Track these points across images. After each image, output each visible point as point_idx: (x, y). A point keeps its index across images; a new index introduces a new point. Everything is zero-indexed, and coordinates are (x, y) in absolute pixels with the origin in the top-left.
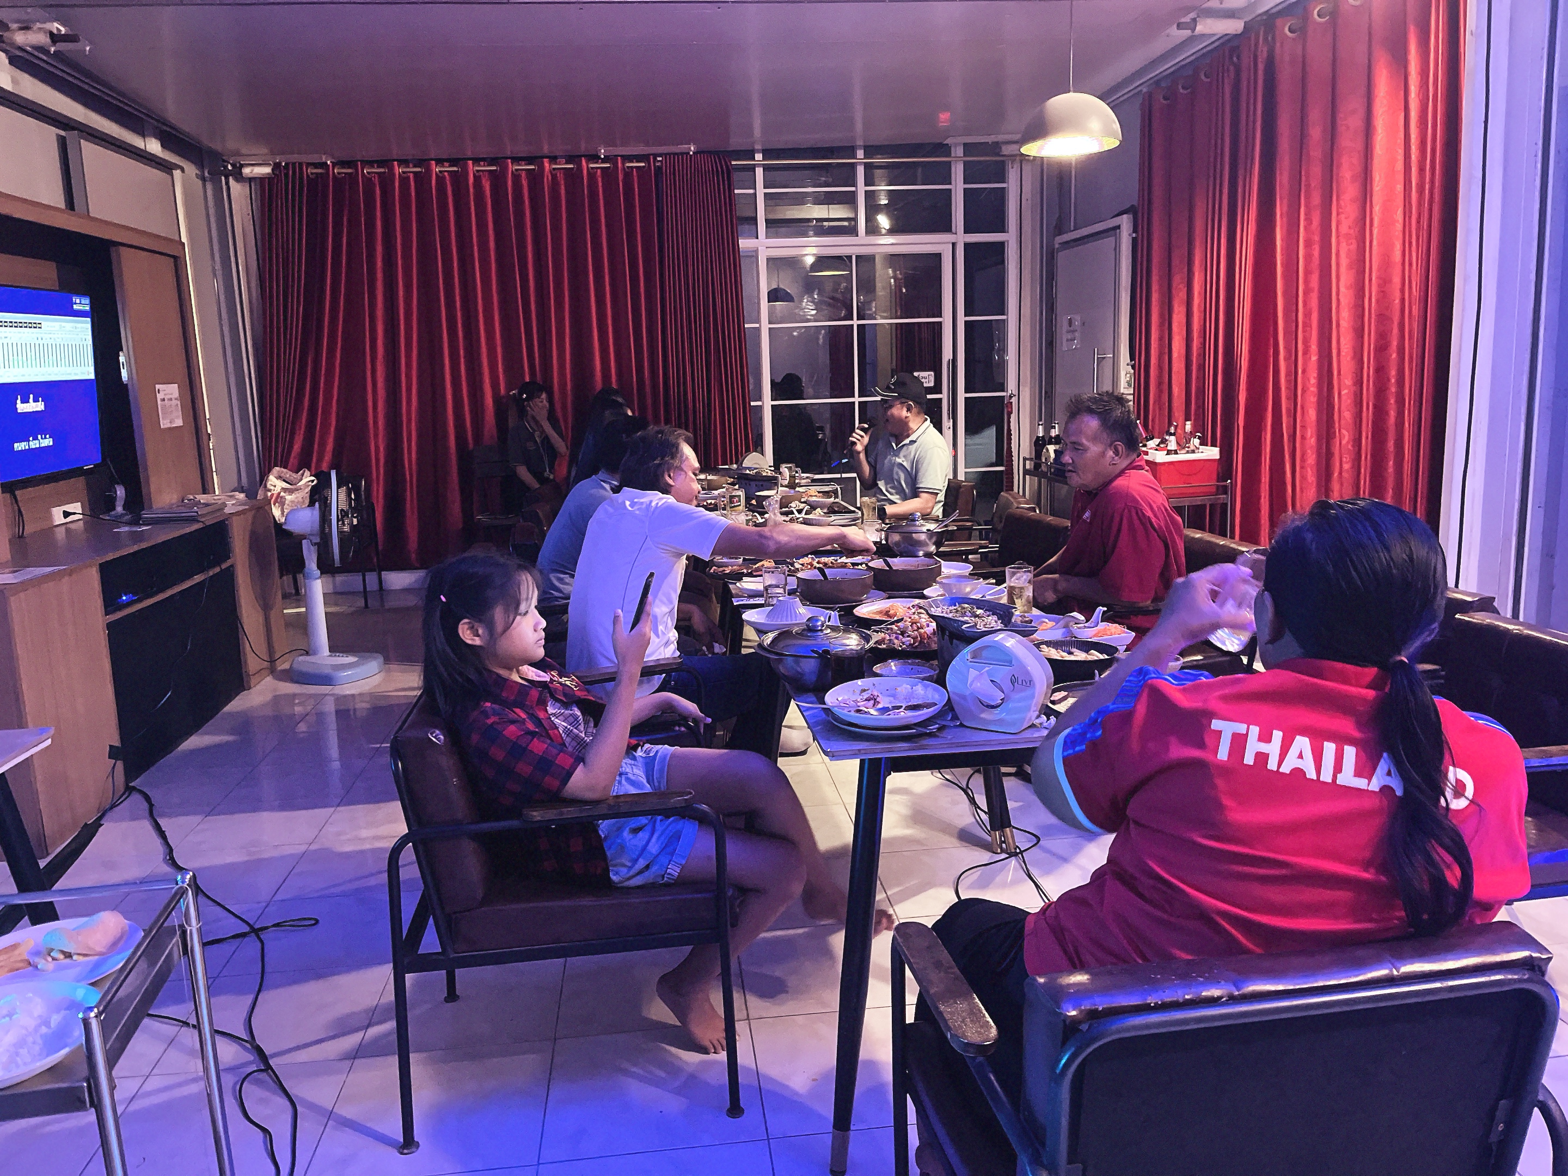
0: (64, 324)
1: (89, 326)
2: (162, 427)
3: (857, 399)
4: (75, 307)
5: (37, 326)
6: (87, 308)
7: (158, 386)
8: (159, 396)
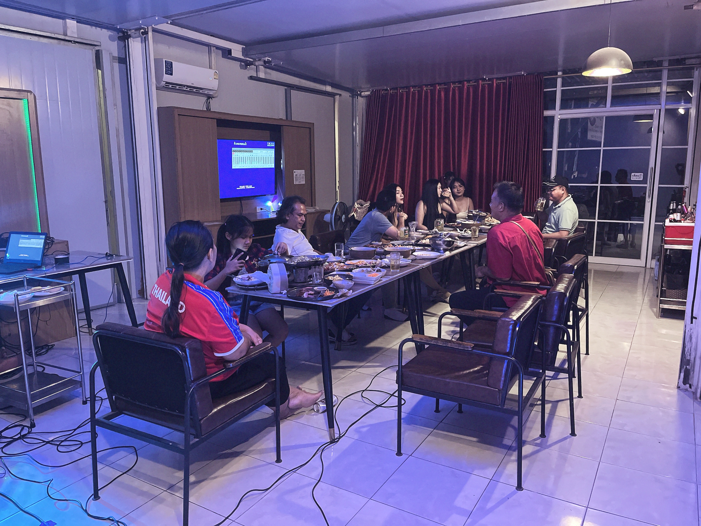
0: (262, 151)
1: (274, 151)
2: (294, 183)
3: (599, 185)
4: (268, 145)
5: (252, 151)
6: (274, 145)
7: (294, 171)
8: (294, 174)
